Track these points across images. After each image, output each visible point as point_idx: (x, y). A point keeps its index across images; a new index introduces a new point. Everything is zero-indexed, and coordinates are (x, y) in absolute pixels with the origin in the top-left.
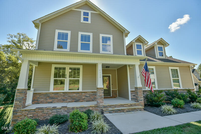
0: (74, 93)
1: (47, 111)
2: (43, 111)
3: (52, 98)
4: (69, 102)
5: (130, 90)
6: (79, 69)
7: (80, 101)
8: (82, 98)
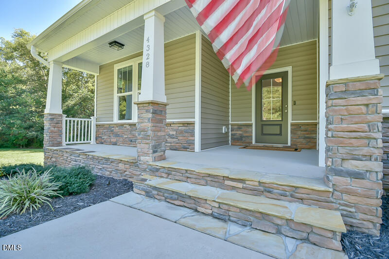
3: (117, 135)
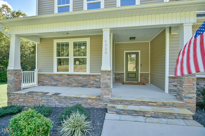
0: (80, 75)
1: (36, 97)
2: (33, 97)
3: (56, 80)
4: (75, 86)
5: (167, 74)
6: (85, 44)
7: (87, 86)
8: (90, 83)
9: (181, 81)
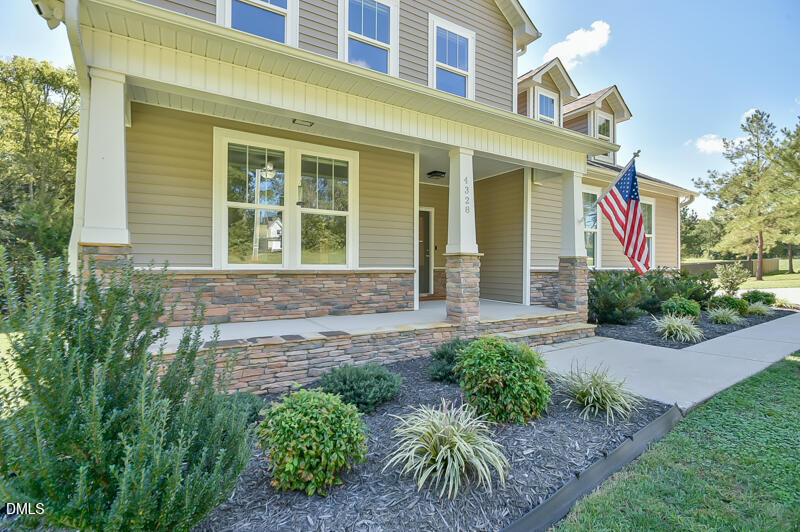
2: (246, 358)
4: (308, 315)
5: (528, 267)
7: (351, 310)
8: (359, 298)
9: (570, 275)
